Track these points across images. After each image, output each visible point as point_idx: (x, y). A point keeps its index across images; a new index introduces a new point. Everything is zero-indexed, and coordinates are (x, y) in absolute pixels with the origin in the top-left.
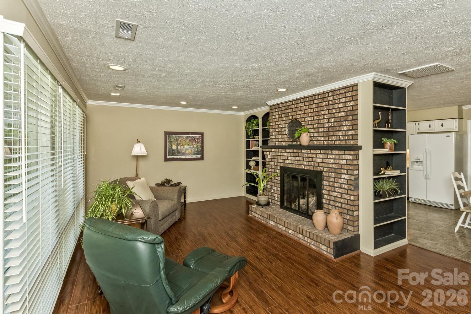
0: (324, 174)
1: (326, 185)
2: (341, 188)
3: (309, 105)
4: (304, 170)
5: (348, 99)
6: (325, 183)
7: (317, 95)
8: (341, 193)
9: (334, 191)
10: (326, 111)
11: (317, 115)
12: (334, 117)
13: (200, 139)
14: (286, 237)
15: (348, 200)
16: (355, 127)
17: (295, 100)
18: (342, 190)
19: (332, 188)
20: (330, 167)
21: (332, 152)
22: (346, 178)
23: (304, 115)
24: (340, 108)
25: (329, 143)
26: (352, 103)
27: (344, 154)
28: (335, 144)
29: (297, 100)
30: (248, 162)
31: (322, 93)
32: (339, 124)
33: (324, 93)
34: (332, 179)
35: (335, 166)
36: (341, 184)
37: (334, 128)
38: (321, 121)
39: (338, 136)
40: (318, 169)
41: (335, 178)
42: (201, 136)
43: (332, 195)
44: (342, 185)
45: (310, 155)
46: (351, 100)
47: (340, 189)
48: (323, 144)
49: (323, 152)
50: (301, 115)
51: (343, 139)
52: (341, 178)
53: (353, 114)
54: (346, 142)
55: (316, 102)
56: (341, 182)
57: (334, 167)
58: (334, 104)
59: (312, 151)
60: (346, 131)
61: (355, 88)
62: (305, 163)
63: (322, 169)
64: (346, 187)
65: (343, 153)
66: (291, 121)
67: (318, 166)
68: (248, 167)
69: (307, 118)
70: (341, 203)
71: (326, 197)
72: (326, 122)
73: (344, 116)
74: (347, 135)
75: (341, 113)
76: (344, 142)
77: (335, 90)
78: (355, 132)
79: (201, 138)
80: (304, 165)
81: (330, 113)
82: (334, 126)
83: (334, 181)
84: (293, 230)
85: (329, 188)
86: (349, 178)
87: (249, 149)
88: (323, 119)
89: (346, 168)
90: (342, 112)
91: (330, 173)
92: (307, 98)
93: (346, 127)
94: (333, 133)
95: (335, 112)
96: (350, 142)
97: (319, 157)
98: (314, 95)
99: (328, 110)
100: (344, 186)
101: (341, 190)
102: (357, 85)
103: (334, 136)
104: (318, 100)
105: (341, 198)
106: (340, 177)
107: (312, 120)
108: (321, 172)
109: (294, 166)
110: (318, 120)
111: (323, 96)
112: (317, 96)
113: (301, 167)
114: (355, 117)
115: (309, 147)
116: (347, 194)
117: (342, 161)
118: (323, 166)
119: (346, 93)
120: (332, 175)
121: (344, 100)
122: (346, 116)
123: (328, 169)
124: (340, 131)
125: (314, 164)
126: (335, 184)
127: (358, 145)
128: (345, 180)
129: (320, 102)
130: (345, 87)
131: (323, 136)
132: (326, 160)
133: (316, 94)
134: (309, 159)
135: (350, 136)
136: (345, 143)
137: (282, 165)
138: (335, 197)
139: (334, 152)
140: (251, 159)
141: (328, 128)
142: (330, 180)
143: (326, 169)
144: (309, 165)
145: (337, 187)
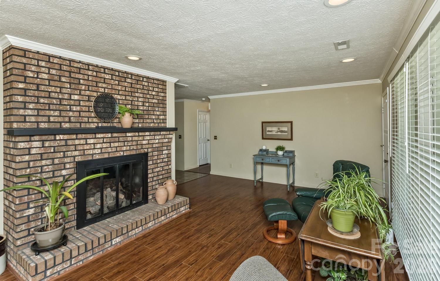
0: (149, 155)
1: (150, 165)
2: (163, 162)
4: (123, 156)
5: (160, 90)
6: (150, 163)
7: (130, 74)
10: (141, 94)
11: (130, 95)
16: (164, 113)
18: (163, 163)
19: (156, 165)
20: (154, 146)
22: (166, 153)
24: (153, 95)
25: (143, 125)
26: (162, 94)
28: (149, 127)
31: (136, 75)
32: (153, 109)
33: (138, 76)
34: (156, 157)
38: (135, 103)
39: (152, 119)
40: (142, 151)
41: (157, 155)
43: (156, 171)
45: (136, 138)
46: (162, 91)
47: (162, 164)
51: (156, 122)
52: (163, 154)
53: (163, 102)
56: (162, 157)
57: (157, 146)
59: (140, 134)
60: (158, 115)
61: (164, 84)
62: (124, 148)
63: (146, 150)
67: (142, 149)
71: (150, 176)
72: (141, 104)
73: (156, 103)
74: (159, 119)
75: (155, 100)
76: (157, 124)
77: (149, 78)
78: (165, 117)
80: (123, 151)
81: (144, 97)
82: (148, 110)
85: (153, 166)
86: (168, 153)
91: (154, 152)
93: (158, 112)
94: (148, 116)
95: (149, 97)
96: (162, 124)
97: (146, 139)
100: (164, 160)
101: (162, 165)
102: (166, 82)
104: (131, 80)
105: (163, 170)
107: (124, 100)
108: (146, 154)
109: (106, 156)
110: (132, 101)
113: (118, 155)
114: (164, 105)
117: (165, 140)
118: (147, 147)
119: (158, 84)
121: (156, 90)
122: (158, 103)
123: (152, 149)
124: (154, 115)
125: (137, 147)
126: (158, 160)
127: (167, 127)
128: (165, 155)
129: (134, 83)
130: (158, 80)
132: (151, 141)
134: (132, 143)
135: (161, 120)
136: (157, 126)
138: (158, 172)
139: (162, 133)
141: (142, 111)
142: (154, 159)
143: (150, 150)
144: (130, 150)
145: (159, 163)
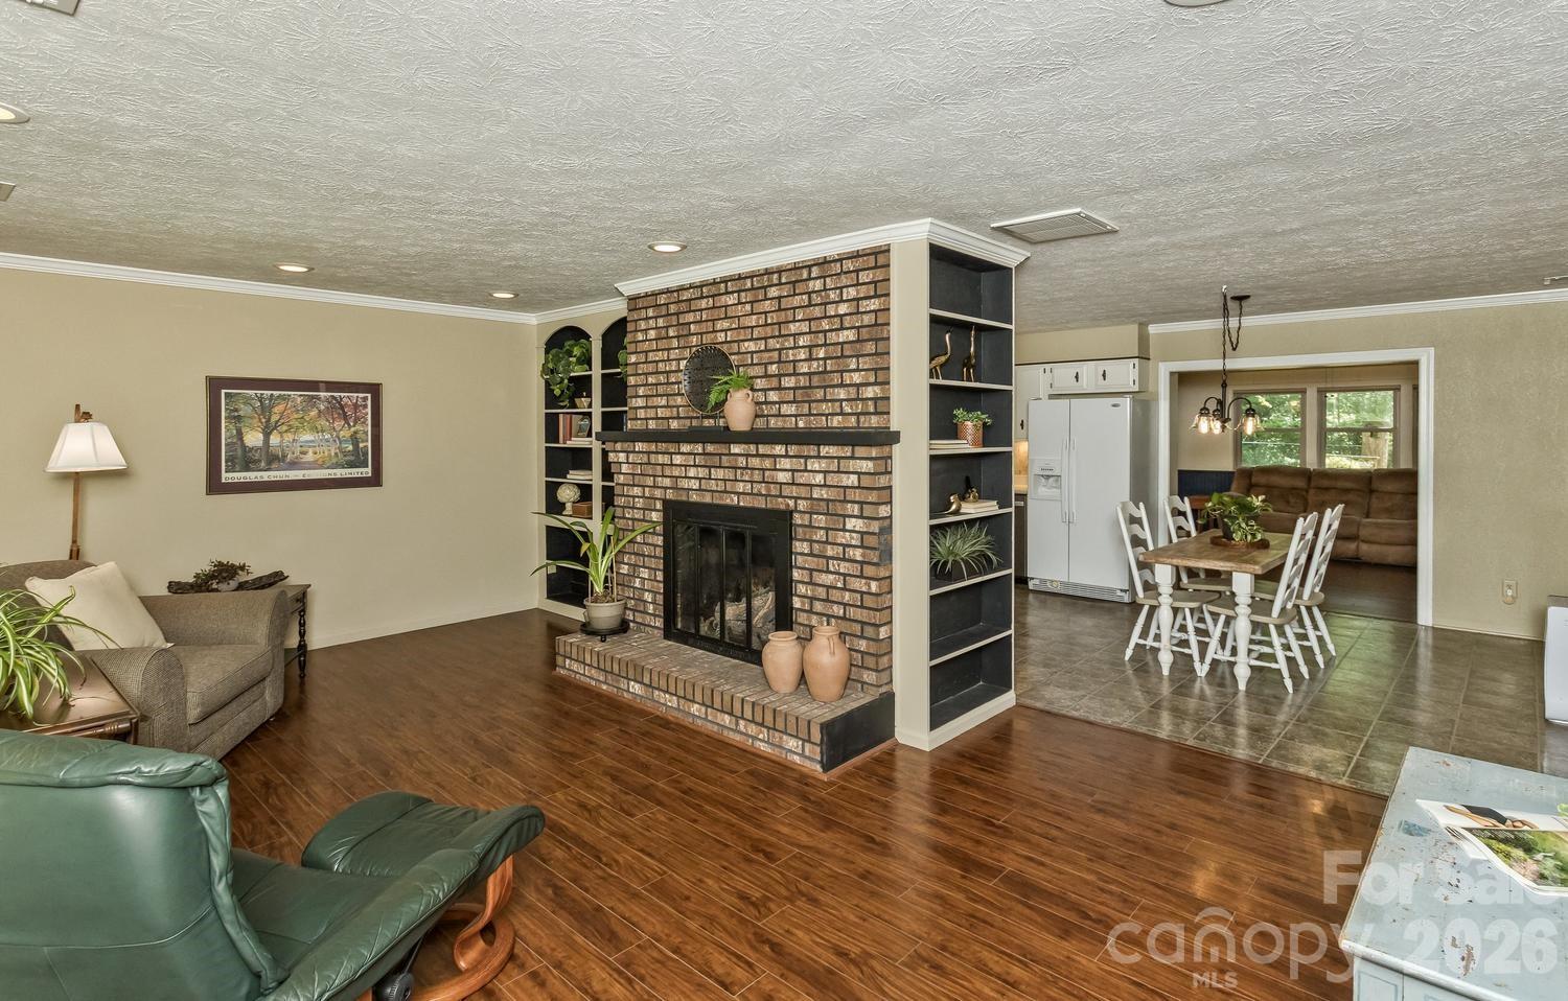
0: (798, 519)
1: (802, 554)
2: (844, 559)
3: (752, 302)
4: (737, 508)
5: (863, 291)
6: (800, 547)
7: (776, 272)
8: (845, 575)
9: (825, 569)
10: (803, 324)
11: (777, 334)
12: (825, 345)
13: (365, 406)
14: (679, 728)
15: (862, 593)
16: (881, 375)
17: (710, 284)
18: (847, 564)
19: (821, 560)
20: (815, 496)
21: (819, 452)
22: (857, 529)
23: (739, 334)
24: (841, 316)
25: (810, 422)
26: (874, 304)
27: (852, 457)
28: (828, 427)
29: (714, 283)
30: (551, 489)
31: (790, 267)
32: (839, 365)
34: (820, 535)
35: (827, 494)
36: (845, 546)
37: (826, 376)
38: (787, 355)
39: (837, 400)
40: (780, 504)
41: (827, 529)
42: (369, 395)
43: (820, 582)
44: (847, 550)
45: (755, 462)
46: (872, 293)
47: (843, 564)
48: (793, 426)
49: (793, 450)
50: (729, 333)
51: (850, 411)
52: (844, 530)
54: (858, 422)
55: (773, 292)
56: (844, 541)
57: (825, 496)
58: (825, 304)
59: (763, 449)
60: (858, 386)
61: (881, 260)
62: (740, 487)
63: (791, 503)
64: (858, 554)
65: (849, 454)
66: (698, 351)
67: (781, 496)
68: (554, 506)
69: (746, 344)
70: (845, 605)
71: (802, 589)
72: (803, 357)
73: (853, 341)
74: (862, 399)
75: (846, 332)
77: (828, 259)
78: (883, 390)
79: (369, 403)
80: (738, 494)
81: (813, 329)
82: (825, 372)
83: (824, 539)
84: (703, 704)
85: (811, 562)
86: (865, 530)
87: (558, 442)
88: (794, 348)
89: (857, 499)
90: (847, 329)
91: (815, 516)
92: (746, 278)
93: (857, 374)
94: (822, 393)
95: (827, 328)
96: (870, 419)
97: (782, 467)
98: (768, 272)
99: (810, 320)
100: (851, 553)
101: (844, 567)
102: (888, 251)
103: (825, 400)
104: (778, 287)
105: (844, 589)
106: (841, 527)
107: (761, 351)
108: (788, 515)
109: (707, 499)
110: (780, 350)
111: (794, 276)
112: (776, 276)
113: (728, 501)
114: (881, 346)
115: (754, 437)
116: (861, 576)
117: (848, 478)
118: (795, 495)
119: (857, 271)
120: (820, 520)
121: (852, 292)
122: (858, 341)
123: (809, 502)
124: (842, 385)
125: (768, 489)
126: (829, 547)
127: (889, 428)
128: (854, 535)
129: (785, 294)
130: (856, 255)
131: (794, 402)
132: (801, 477)
133: (772, 268)
134: (752, 475)
135: (870, 403)
136: (855, 425)
137: (670, 495)
138: (828, 587)
139: (825, 450)
140: (565, 478)
141: (807, 378)
142: (814, 538)
143: (802, 505)
144: (752, 494)
145: (833, 558)
